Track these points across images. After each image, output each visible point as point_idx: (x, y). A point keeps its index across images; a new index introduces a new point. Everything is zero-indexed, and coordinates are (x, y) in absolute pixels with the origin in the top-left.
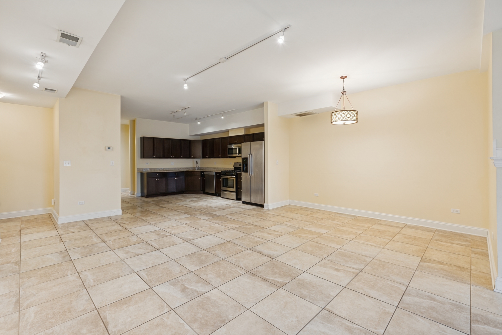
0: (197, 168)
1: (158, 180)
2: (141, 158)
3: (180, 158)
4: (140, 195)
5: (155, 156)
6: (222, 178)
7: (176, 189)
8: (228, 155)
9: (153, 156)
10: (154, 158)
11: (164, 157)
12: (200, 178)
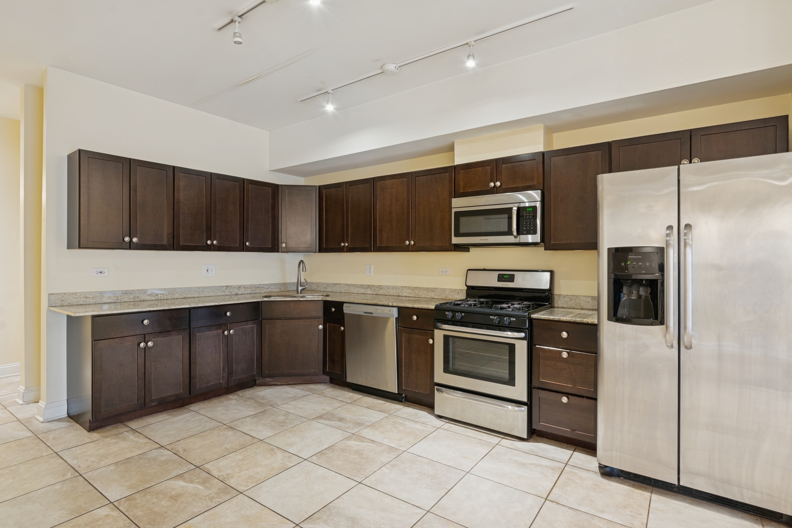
0: (300, 288)
1: (150, 344)
2: (68, 248)
3: (243, 248)
4: (64, 413)
5: (135, 240)
6: (439, 335)
7: (226, 375)
8: (455, 240)
9: (127, 239)
10: (131, 246)
11: (175, 244)
12: (321, 327)
